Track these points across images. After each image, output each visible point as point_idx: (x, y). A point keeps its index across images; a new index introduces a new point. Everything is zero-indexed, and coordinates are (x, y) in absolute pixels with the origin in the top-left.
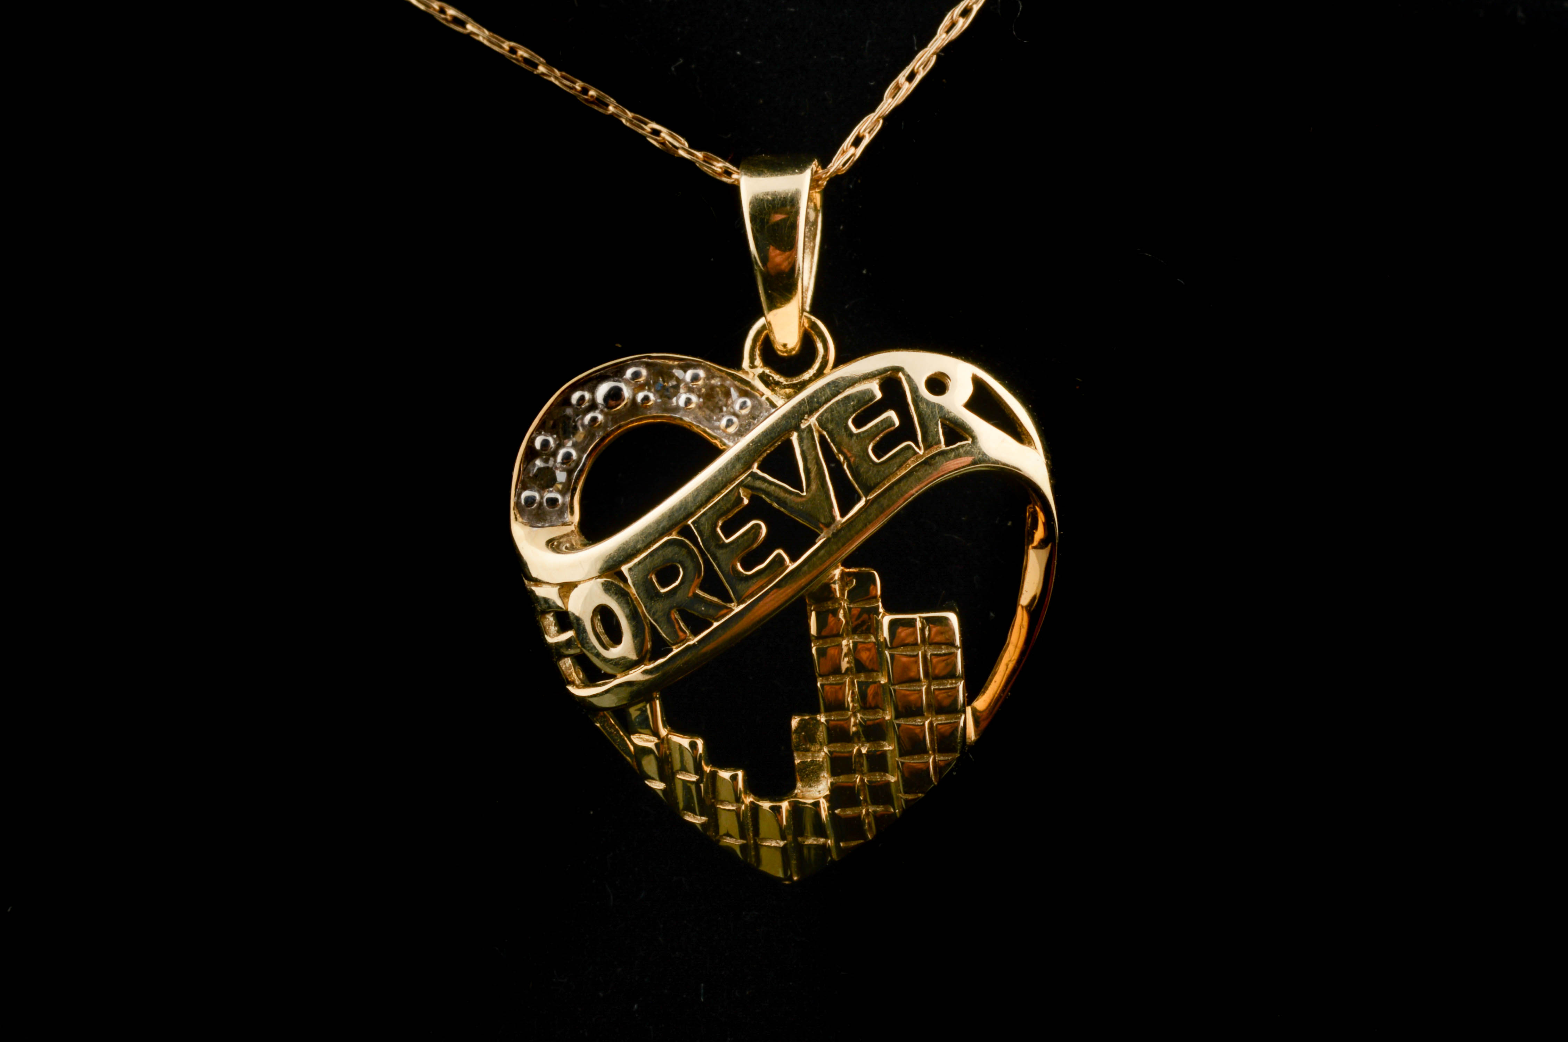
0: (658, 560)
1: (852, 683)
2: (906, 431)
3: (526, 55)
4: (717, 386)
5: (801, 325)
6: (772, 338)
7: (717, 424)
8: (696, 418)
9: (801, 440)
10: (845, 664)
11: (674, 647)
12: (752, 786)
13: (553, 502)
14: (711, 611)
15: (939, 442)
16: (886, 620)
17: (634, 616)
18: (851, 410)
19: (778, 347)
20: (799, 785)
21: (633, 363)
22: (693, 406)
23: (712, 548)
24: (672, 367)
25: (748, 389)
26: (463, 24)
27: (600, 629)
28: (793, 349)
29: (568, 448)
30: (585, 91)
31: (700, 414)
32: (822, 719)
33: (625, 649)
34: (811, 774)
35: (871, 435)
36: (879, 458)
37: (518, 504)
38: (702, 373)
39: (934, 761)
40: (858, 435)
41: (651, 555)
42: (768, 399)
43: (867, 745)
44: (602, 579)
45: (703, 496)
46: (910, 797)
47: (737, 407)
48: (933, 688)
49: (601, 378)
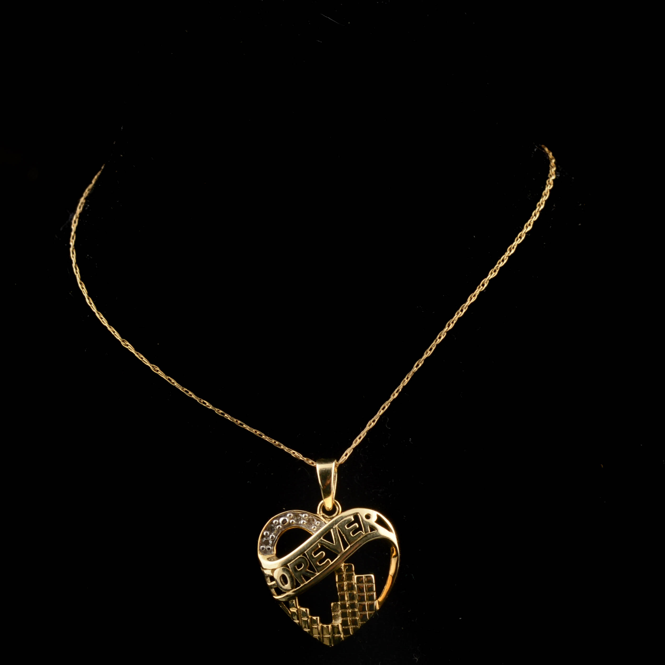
0: (297, 562)
1: (347, 593)
2: (360, 528)
3: (259, 433)
4: (311, 519)
5: (332, 502)
6: (325, 506)
7: (311, 528)
8: (305, 527)
9: (333, 531)
10: (345, 588)
11: (301, 584)
12: (322, 621)
13: (269, 549)
14: (311, 575)
15: (368, 531)
16: (355, 577)
17: (291, 577)
18: (346, 523)
19: (326, 508)
20: (333, 621)
21: (289, 513)
22: (305, 524)
23: (311, 559)
24: (299, 514)
25: (319, 519)
26: (242, 425)
27: (282, 580)
28: (330, 509)
29: (273, 535)
30: (275, 442)
31: (306, 526)
32: (339, 603)
33: (288, 586)
34: (336, 617)
35: (351, 530)
36: (353, 535)
37: (260, 549)
38: (307, 515)
39: (368, 613)
40: (348, 530)
41: (295, 561)
42: (324, 522)
43: (351, 610)
44: (282, 568)
45: (308, 546)
46: (362, 623)
47: (316, 524)
48: (368, 594)
49: (281, 517)
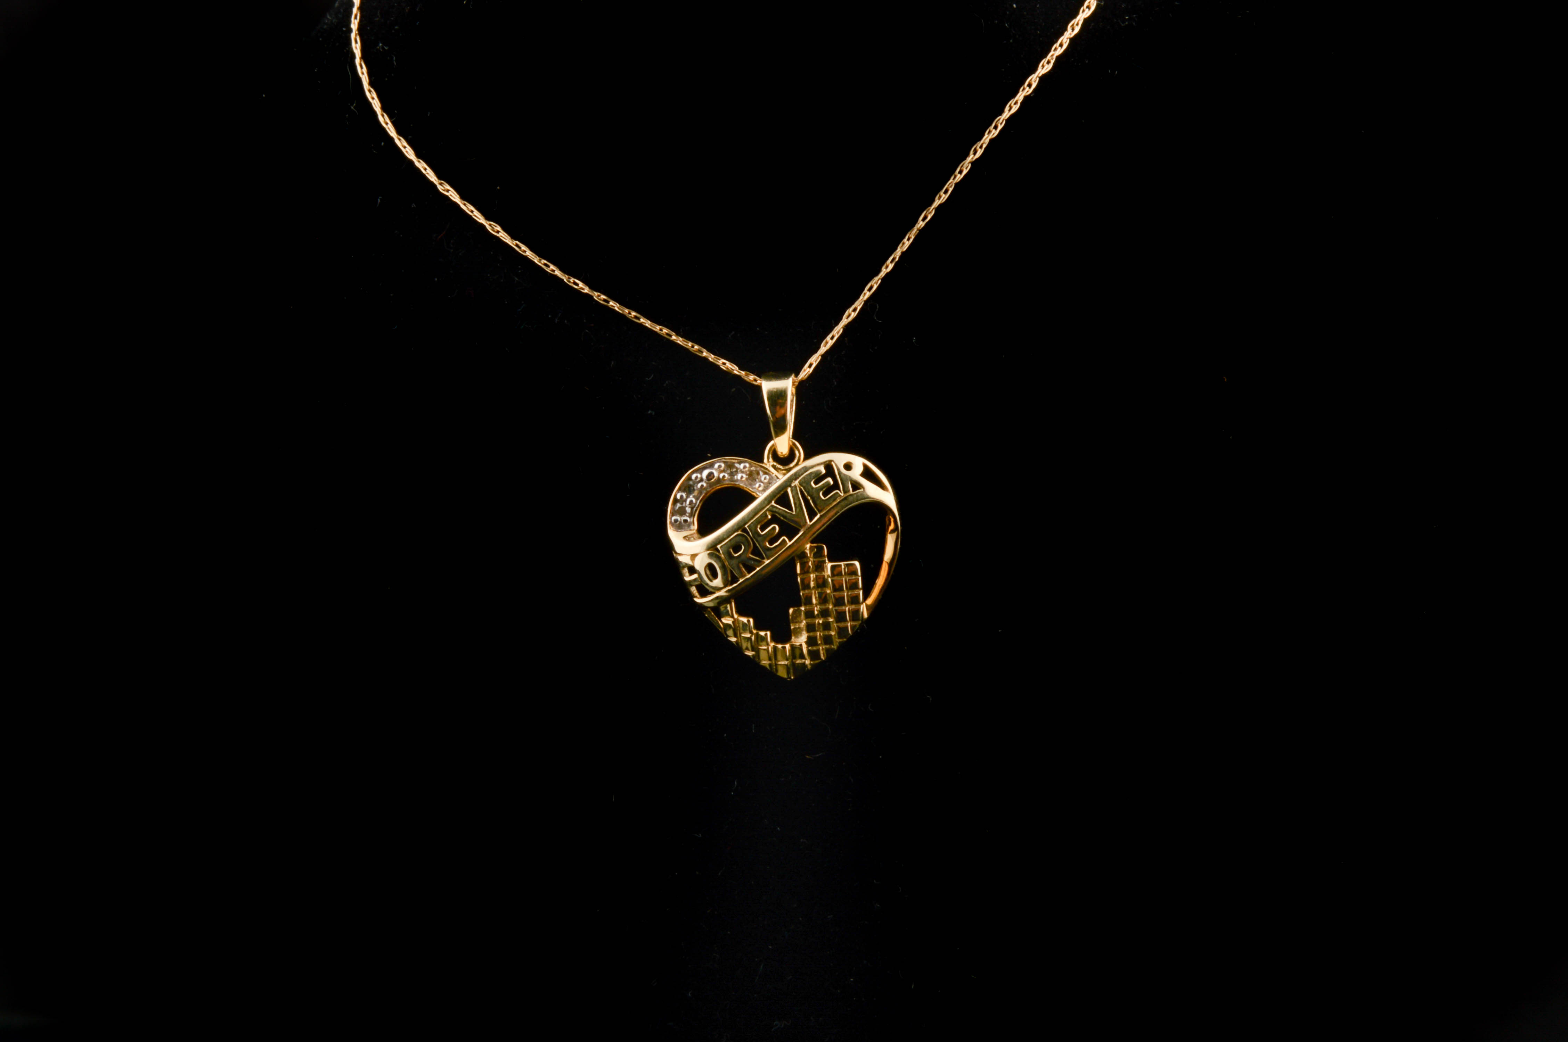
0: (733, 542)
1: (815, 593)
2: (836, 486)
3: (667, 332)
4: (754, 471)
5: (789, 444)
6: (776, 449)
7: (754, 486)
8: (745, 484)
9: (792, 491)
10: (812, 584)
11: (740, 579)
12: (774, 639)
13: (686, 521)
14: (756, 563)
15: (849, 491)
16: (829, 565)
17: (723, 567)
18: (812, 478)
19: (779, 453)
20: (793, 637)
21: (718, 461)
22: (744, 479)
23: (756, 536)
24: (734, 463)
25: (767, 471)
26: (639, 319)
27: (708, 572)
28: (785, 454)
29: (691, 498)
30: (693, 347)
31: (747, 483)
32: (803, 608)
33: (718, 582)
34: (798, 632)
35: (821, 488)
36: (825, 497)
37: (671, 522)
38: (747, 465)
39: (851, 625)
40: (816, 488)
41: (730, 540)
42: (776, 475)
43: (822, 619)
44: (708, 552)
45: (751, 516)
46: (841, 640)
47: (763, 479)
48: (849, 593)
49: (704, 468)
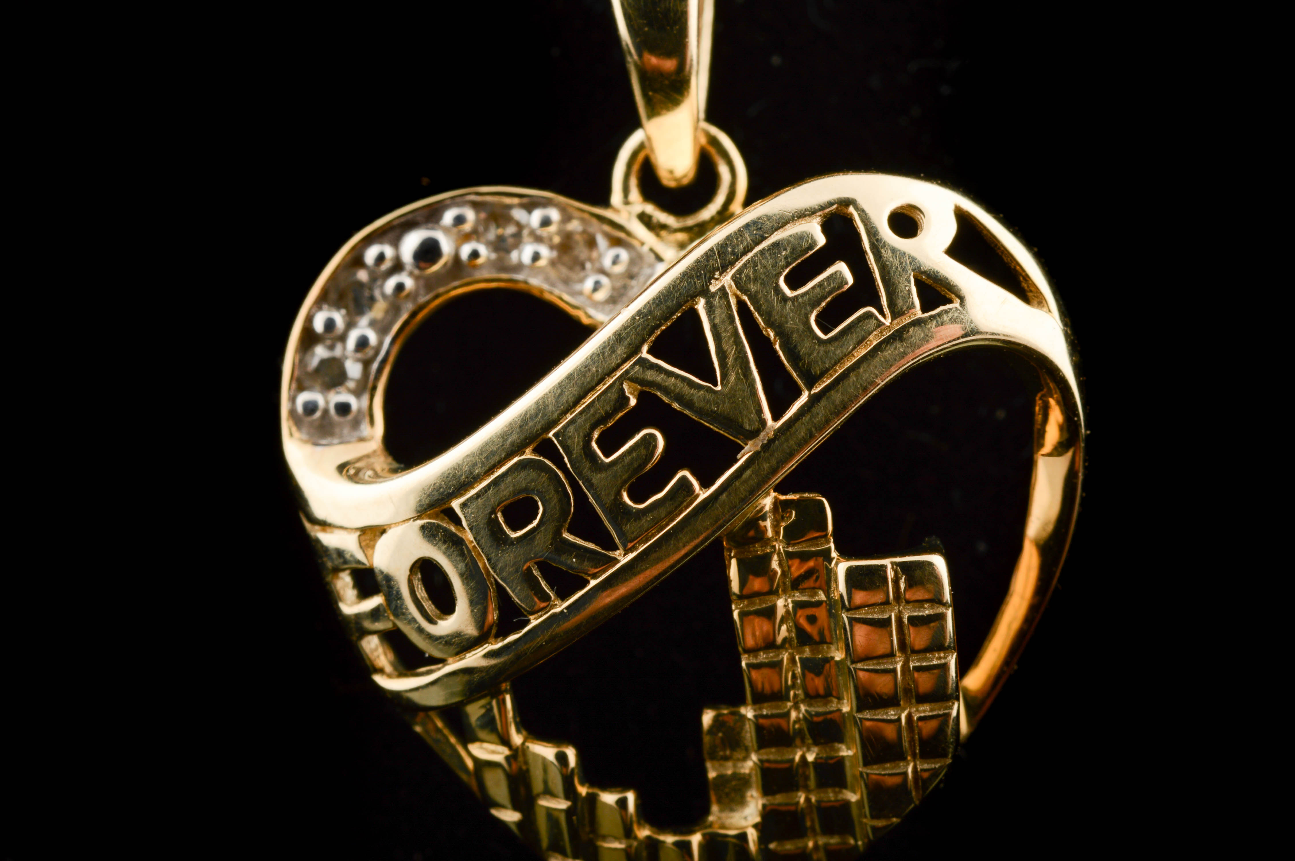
0: (506, 490)
1: (793, 660)
2: (863, 292)
4: (576, 233)
5: (696, 138)
6: (653, 158)
7: (578, 287)
8: (547, 279)
9: (711, 309)
10: (782, 632)
11: (532, 617)
12: (648, 813)
13: (343, 409)
14: (586, 565)
15: (913, 306)
16: (842, 568)
18: (783, 263)
19: (663, 174)
20: (715, 808)
21: (454, 202)
22: (542, 263)
23: (586, 472)
24: (510, 207)
25: (622, 235)
27: (422, 593)
28: (685, 176)
29: (363, 329)
31: (553, 274)
32: (749, 712)
33: (460, 621)
34: (732, 793)
35: (813, 300)
36: (826, 332)
37: (292, 412)
38: (554, 214)
39: (915, 771)
40: (795, 299)
41: (495, 483)
42: (652, 250)
43: (816, 749)
44: (421, 522)
45: (568, 396)
46: (880, 823)
47: (607, 262)
48: (912, 665)
49: (408, 225)
